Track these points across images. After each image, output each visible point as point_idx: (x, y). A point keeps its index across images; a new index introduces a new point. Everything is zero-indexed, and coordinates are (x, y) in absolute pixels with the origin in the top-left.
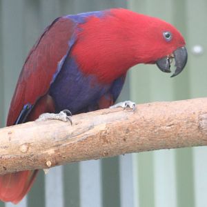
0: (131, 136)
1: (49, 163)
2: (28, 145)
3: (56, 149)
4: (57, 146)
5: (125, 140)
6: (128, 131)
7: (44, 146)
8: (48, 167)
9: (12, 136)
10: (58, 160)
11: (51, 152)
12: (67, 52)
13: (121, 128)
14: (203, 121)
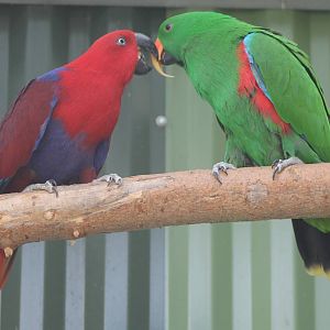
0: (169, 206)
1: (76, 233)
2: (54, 211)
3: (85, 217)
4: (86, 214)
5: (162, 210)
6: (166, 200)
7: (72, 213)
8: (75, 238)
9: (36, 201)
10: (87, 230)
11: (79, 220)
12: (50, 114)
13: (158, 197)
14: (251, 193)
